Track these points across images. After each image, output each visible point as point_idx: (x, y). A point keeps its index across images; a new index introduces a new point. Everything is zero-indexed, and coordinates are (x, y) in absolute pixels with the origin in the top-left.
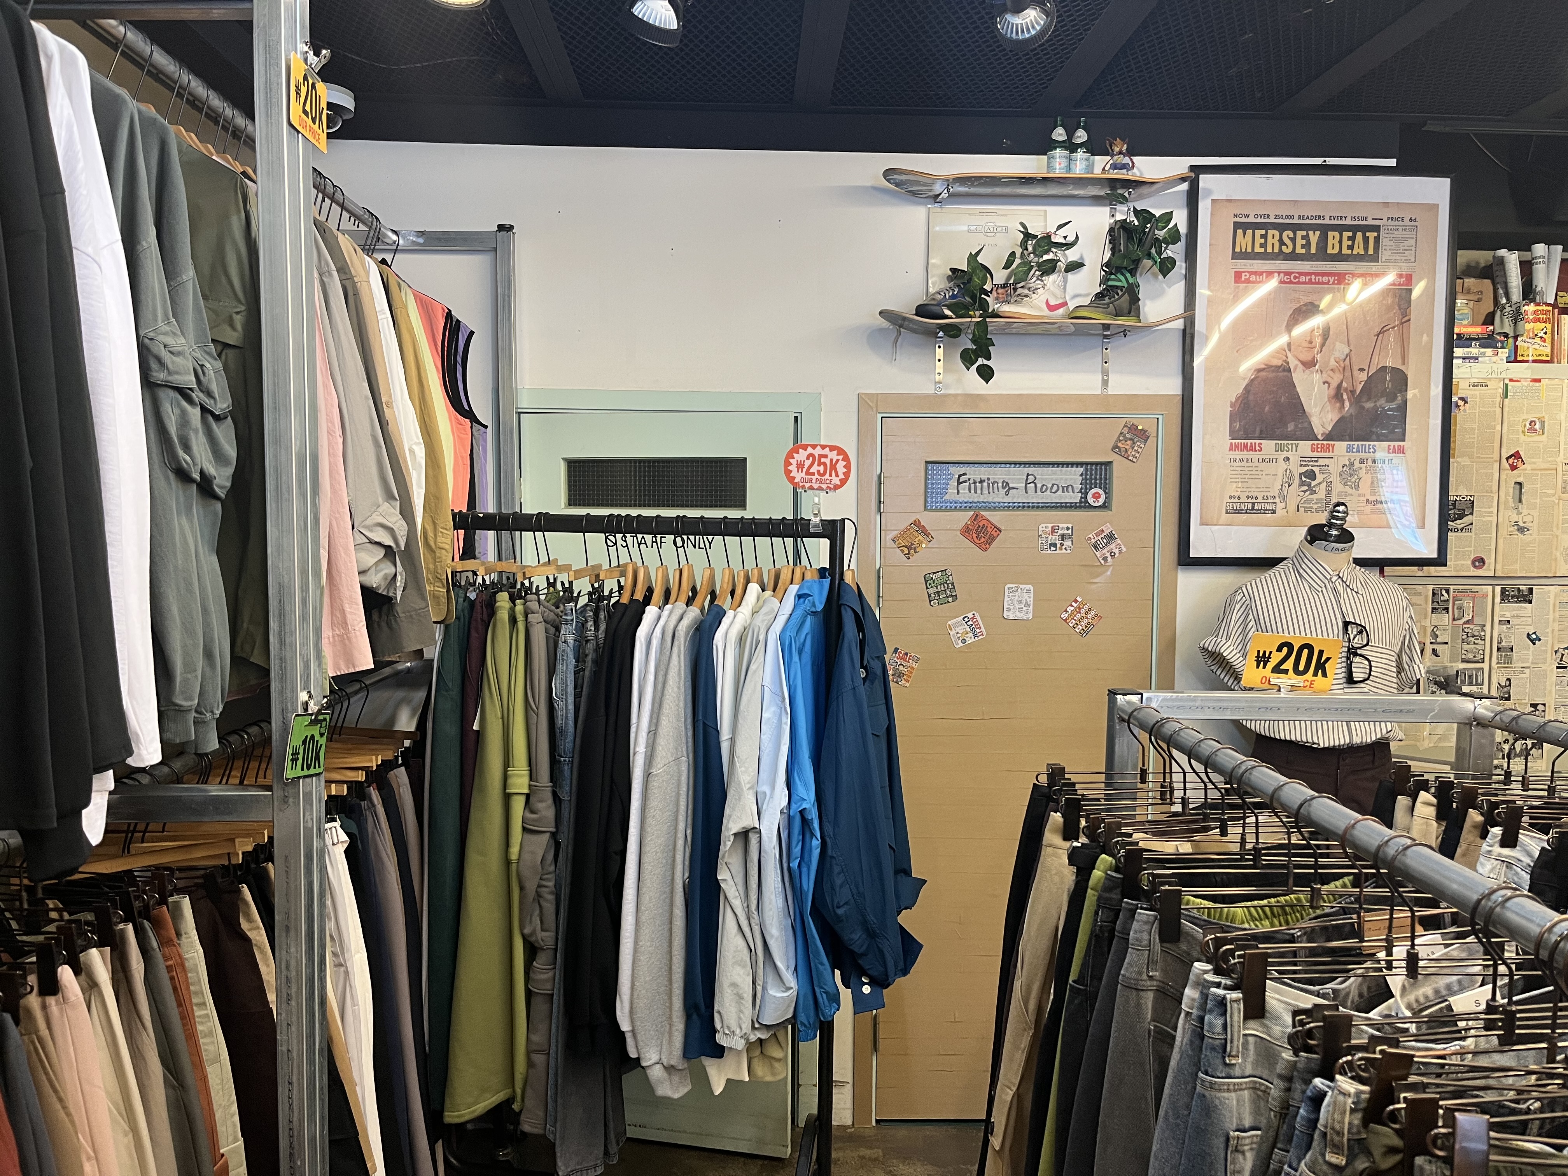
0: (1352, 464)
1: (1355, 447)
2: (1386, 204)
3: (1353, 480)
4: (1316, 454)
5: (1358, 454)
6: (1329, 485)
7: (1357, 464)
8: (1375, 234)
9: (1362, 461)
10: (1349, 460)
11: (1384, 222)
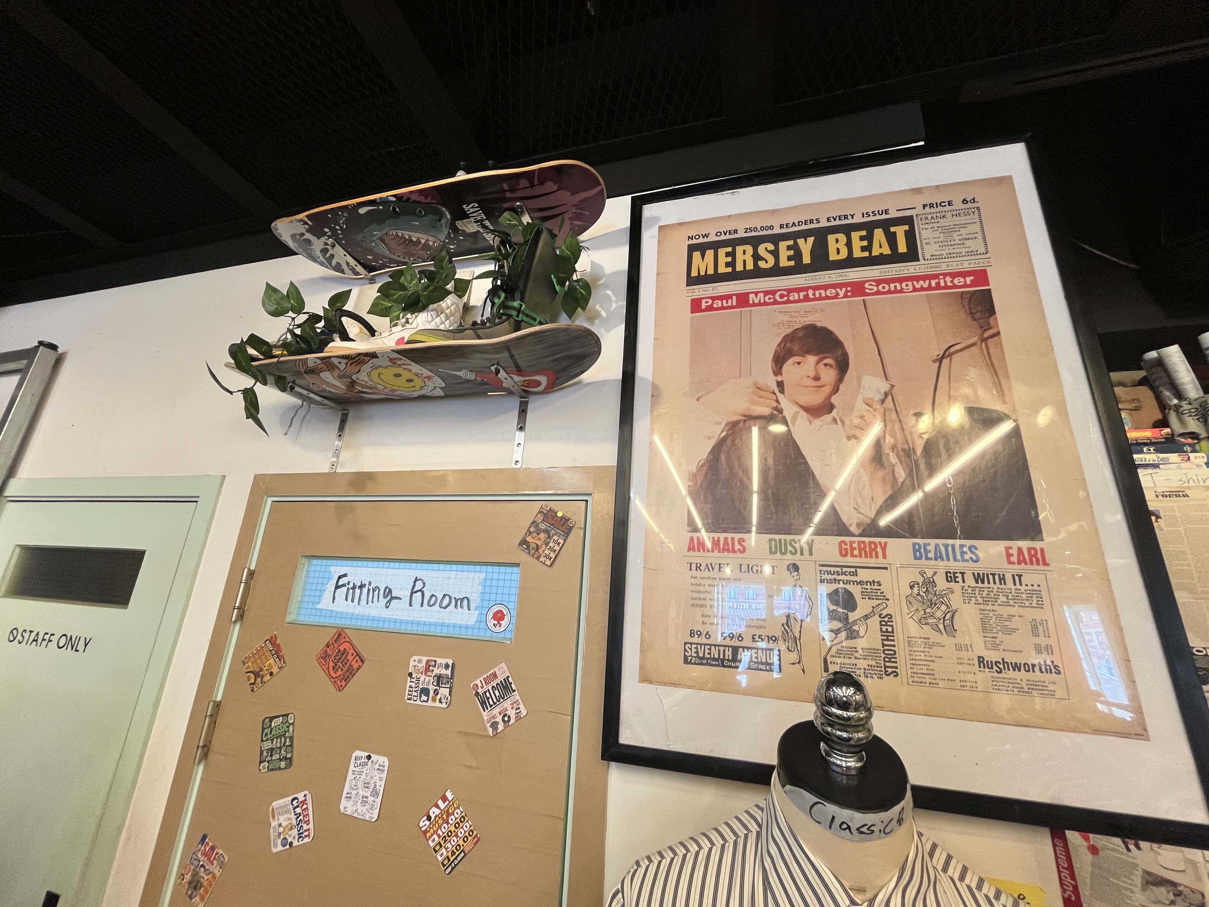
0: (930, 583)
1: (931, 548)
2: (917, 191)
3: (939, 614)
4: (850, 560)
5: (939, 562)
6: (886, 621)
7: (941, 584)
8: (906, 227)
9: (951, 577)
10: (922, 573)
11: (919, 210)
